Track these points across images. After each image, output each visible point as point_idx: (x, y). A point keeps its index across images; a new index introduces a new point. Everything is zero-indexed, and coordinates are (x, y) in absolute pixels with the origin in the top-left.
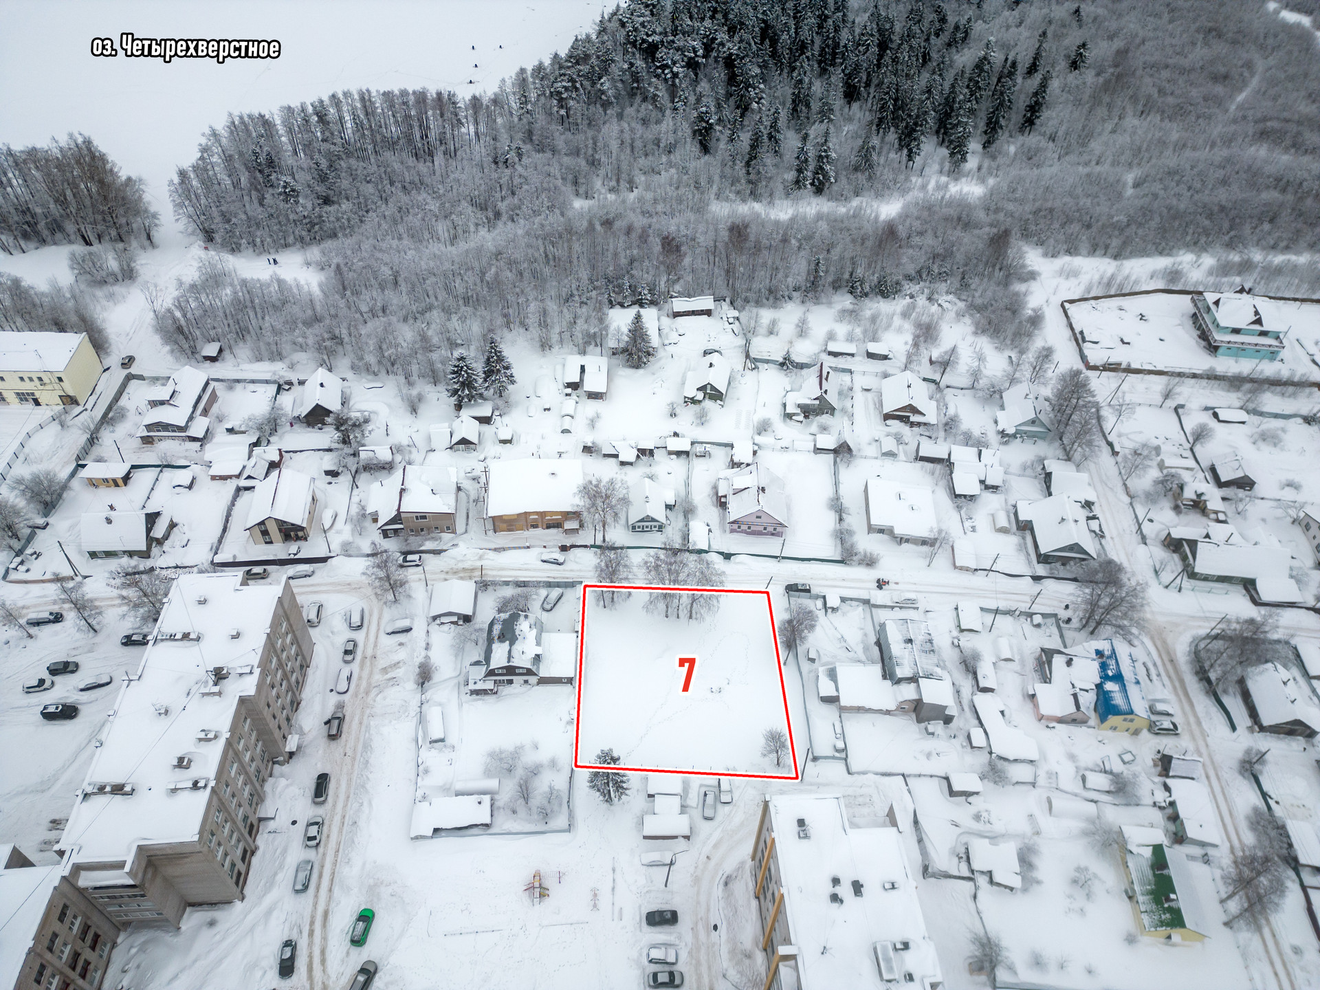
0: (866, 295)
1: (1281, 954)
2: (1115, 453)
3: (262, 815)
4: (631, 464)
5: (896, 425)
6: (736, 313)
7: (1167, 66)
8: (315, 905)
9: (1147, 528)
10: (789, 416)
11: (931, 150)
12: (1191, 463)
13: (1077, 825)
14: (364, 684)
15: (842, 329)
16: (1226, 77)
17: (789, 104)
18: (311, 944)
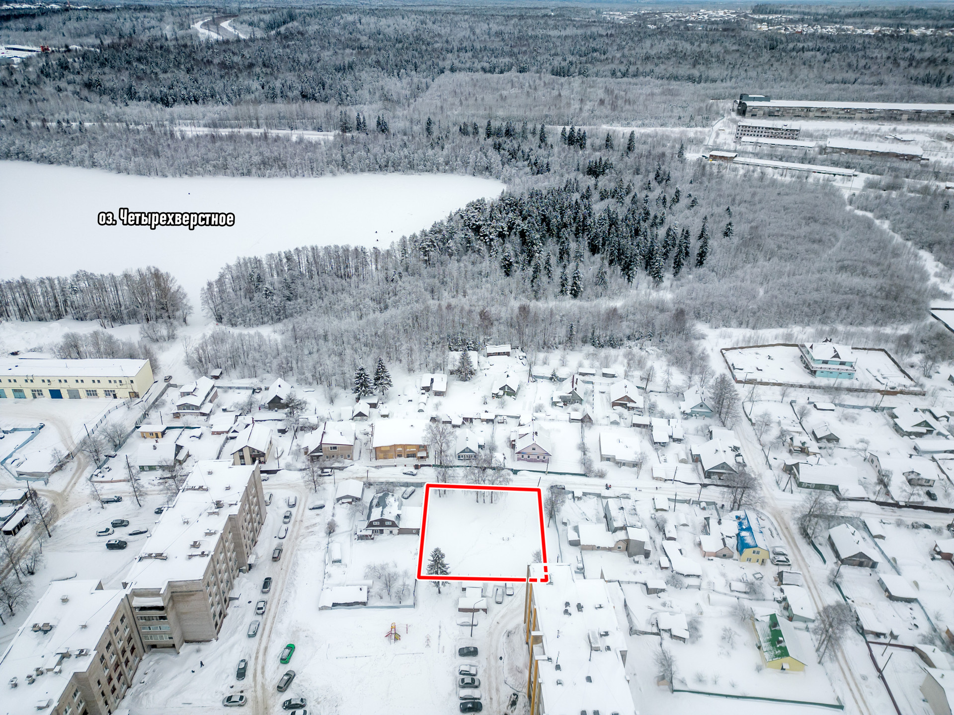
0: (602, 346)
1: (854, 679)
2: (753, 424)
3: (232, 596)
4: (459, 426)
5: (619, 409)
6: (524, 354)
7: (782, 235)
8: (260, 644)
9: (772, 461)
10: (554, 404)
11: (641, 277)
12: (800, 429)
13: (725, 610)
14: (295, 534)
15: (586, 363)
16: (820, 241)
17: (558, 255)
18: (256, 664)
